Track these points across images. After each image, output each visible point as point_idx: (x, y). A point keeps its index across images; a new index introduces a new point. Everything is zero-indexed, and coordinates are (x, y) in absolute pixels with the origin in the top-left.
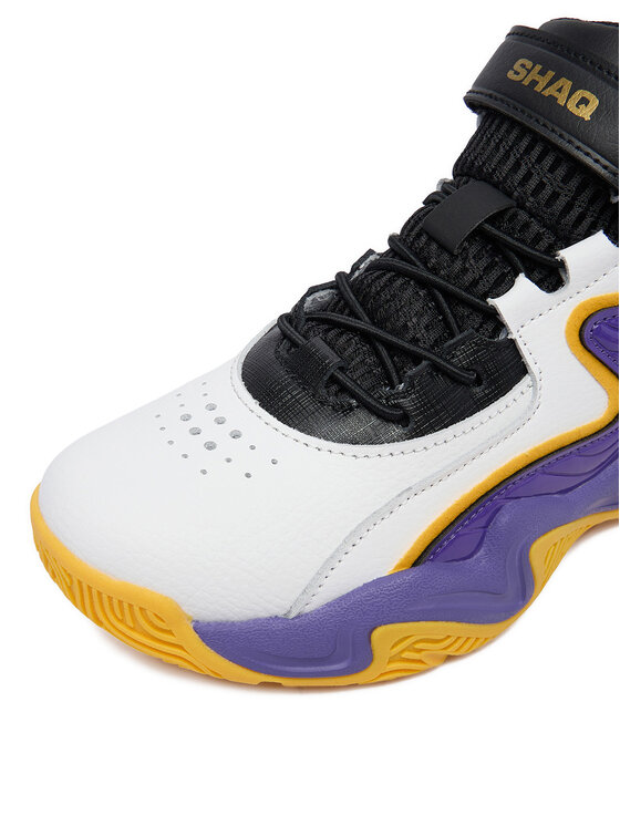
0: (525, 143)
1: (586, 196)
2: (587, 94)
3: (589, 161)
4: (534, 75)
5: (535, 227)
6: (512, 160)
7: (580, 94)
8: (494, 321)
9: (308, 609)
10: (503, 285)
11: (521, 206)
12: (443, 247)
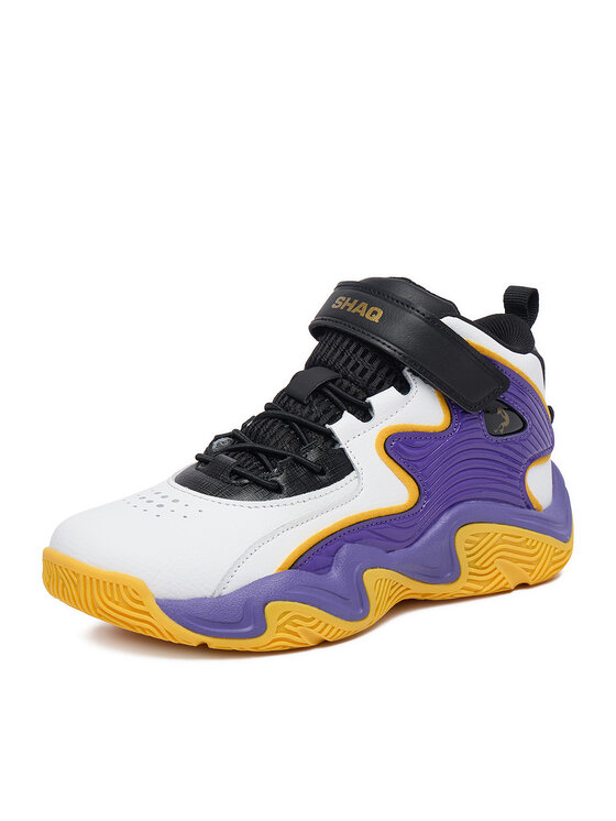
0: (346, 343)
1: (384, 371)
2: (376, 309)
3: (379, 344)
4: (347, 303)
5: (354, 389)
6: (338, 353)
7: (372, 309)
8: (330, 438)
9: (225, 592)
10: (335, 418)
11: (345, 377)
12: (298, 401)
